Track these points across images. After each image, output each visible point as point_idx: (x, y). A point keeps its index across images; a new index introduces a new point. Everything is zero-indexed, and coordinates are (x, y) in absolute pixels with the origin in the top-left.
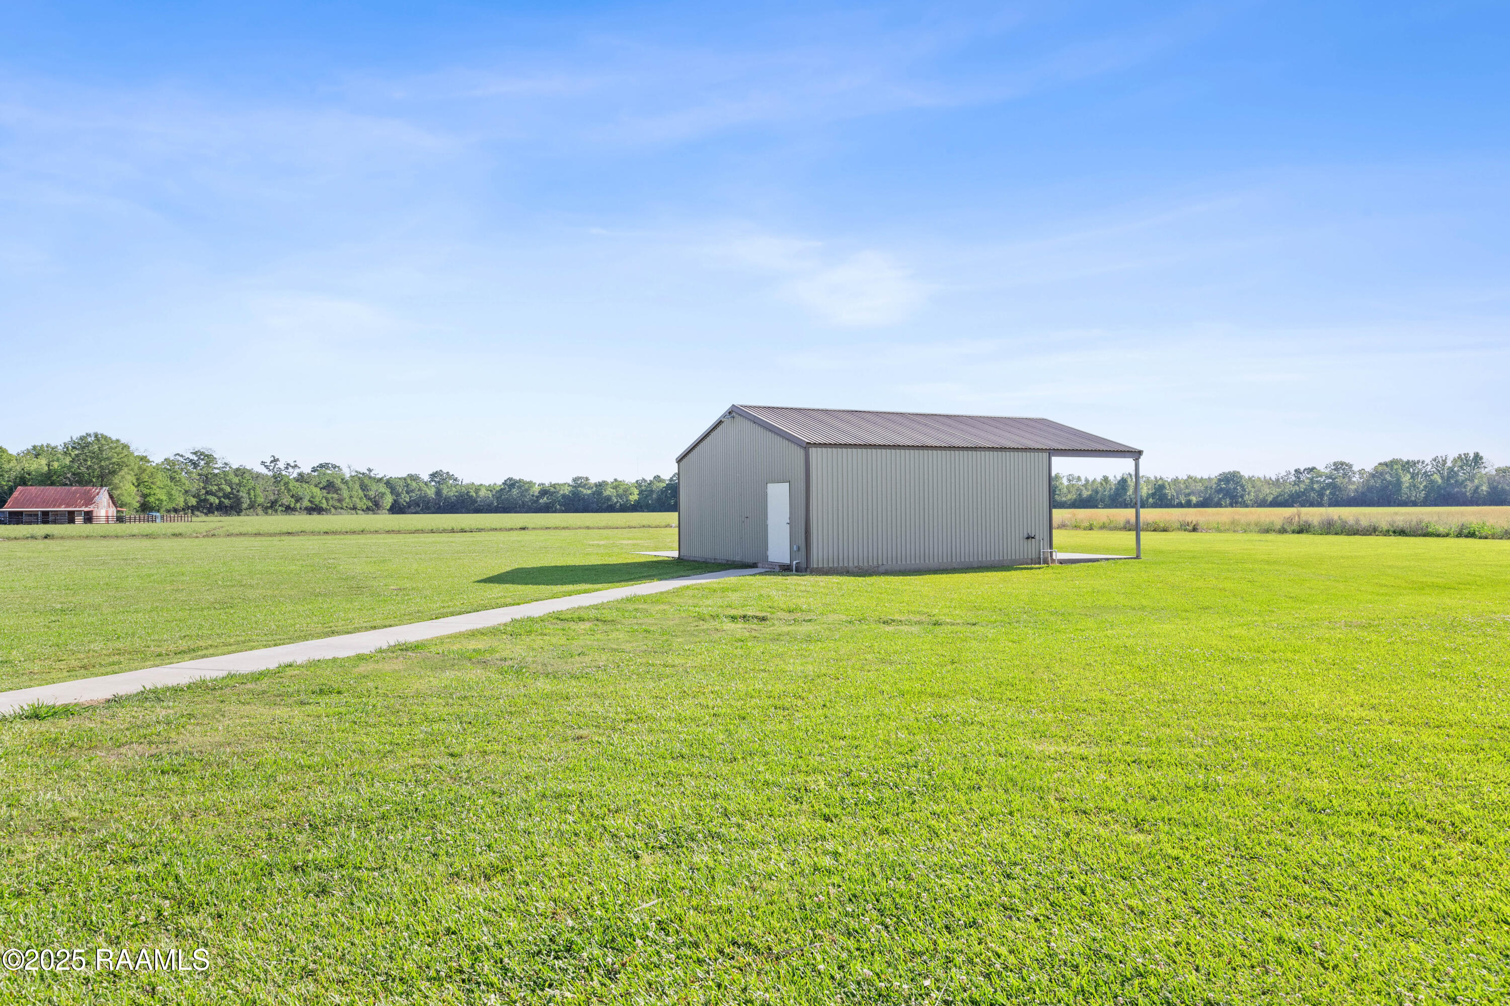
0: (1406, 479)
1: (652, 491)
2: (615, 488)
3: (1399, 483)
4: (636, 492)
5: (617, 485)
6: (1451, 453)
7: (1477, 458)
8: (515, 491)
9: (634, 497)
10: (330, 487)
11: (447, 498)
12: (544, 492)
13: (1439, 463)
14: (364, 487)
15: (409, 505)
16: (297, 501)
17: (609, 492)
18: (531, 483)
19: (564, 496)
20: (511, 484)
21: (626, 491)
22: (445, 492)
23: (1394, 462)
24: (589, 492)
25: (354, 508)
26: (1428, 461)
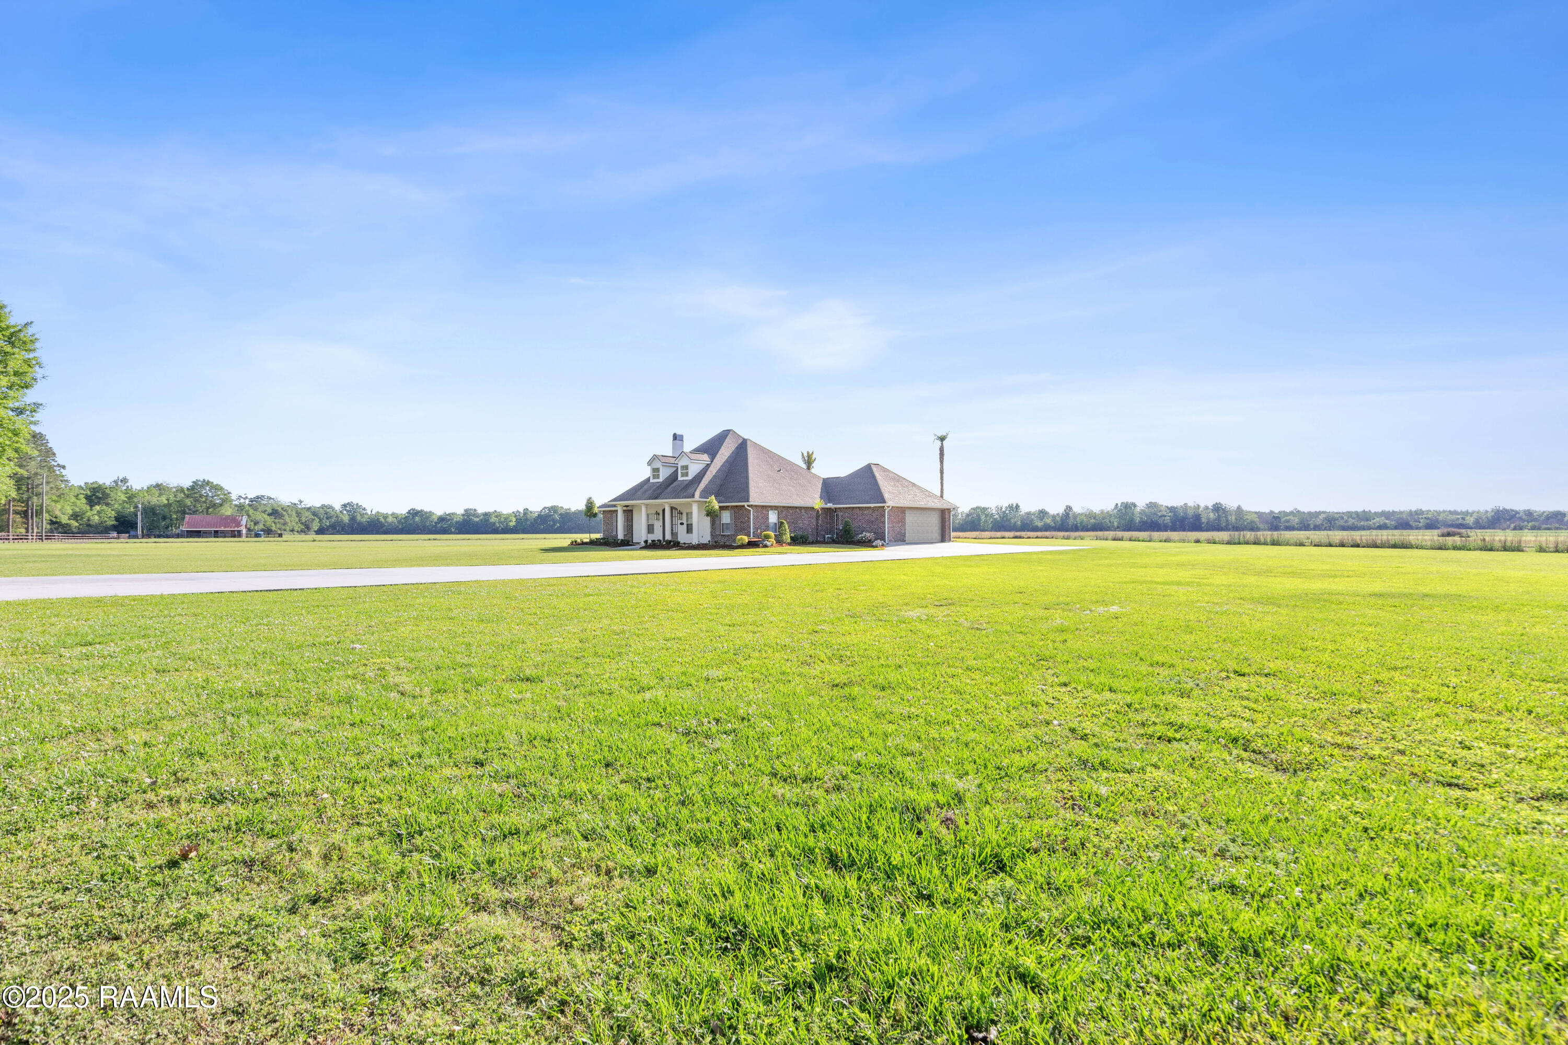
0: (983, 517)
1: (527, 520)
2: (496, 517)
3: (979, 519)
4: (514, 519)
5: (498, 515)
6: (1005, 504)
7: (1017, 506)
8: (417, 519)
9: (512, 524)
10: (275, 513)
11: (360, 524)
12: (442, 519)
13: (999, 509)
14: (298, 514)
15: (328, 527)
16: (255, 524)
17: (493, 519)
18: (431, 513)
19: (457, 522)
20: (414, 513)
21: (506, 519)
22: (359, 518)
23: (977, 508)
24: (478, 519)
25: (292, 531)
26: (993, 508)
